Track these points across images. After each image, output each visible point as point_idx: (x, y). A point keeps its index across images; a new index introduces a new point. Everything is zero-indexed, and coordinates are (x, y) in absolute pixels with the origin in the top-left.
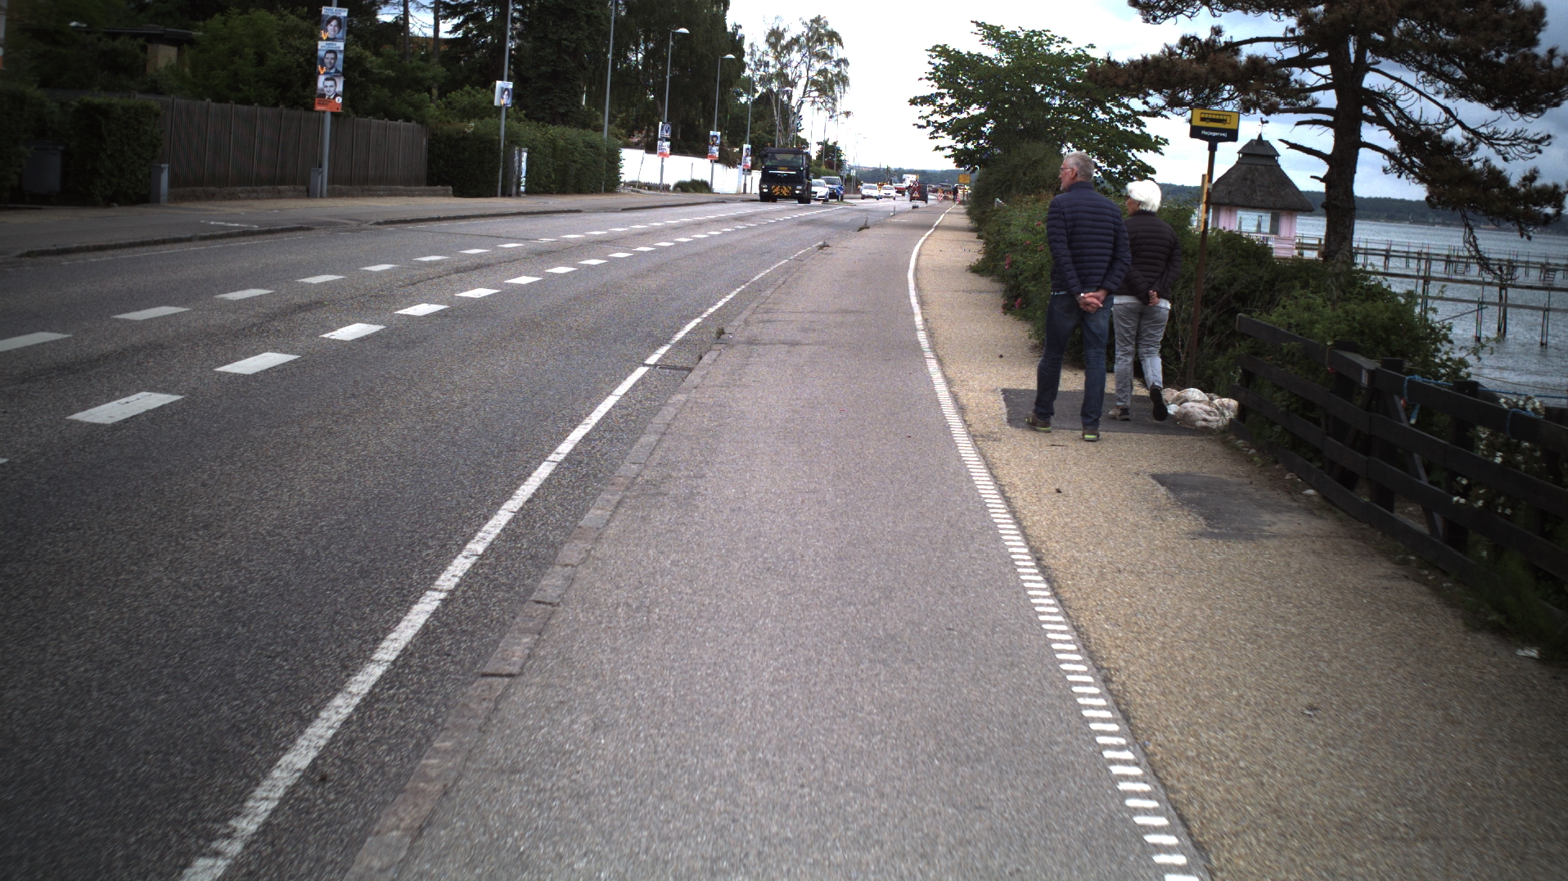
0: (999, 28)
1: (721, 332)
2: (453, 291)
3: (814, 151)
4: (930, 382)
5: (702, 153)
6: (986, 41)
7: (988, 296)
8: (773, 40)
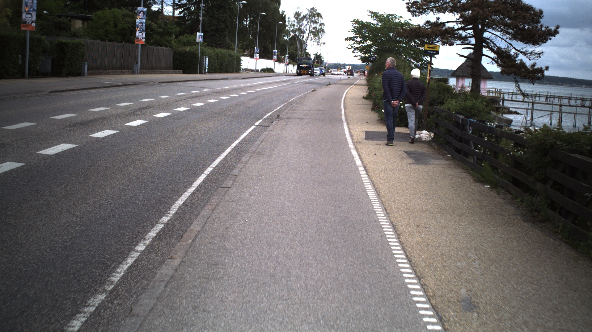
0: (377, 13)
1: (278, 116)
2: (190, 104)
3: (312, 57)
4: (343, 129)
5: (271, 58)
7: (367, 106)
8: (297, 16)
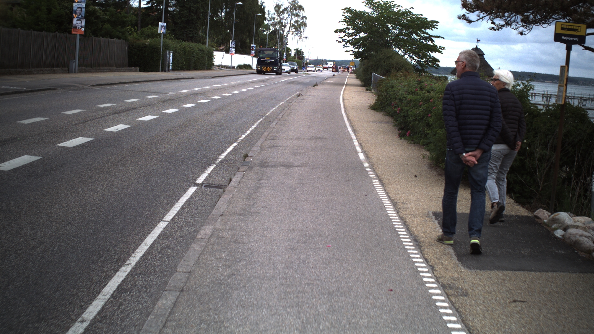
1: (246, 156)
2: (103, 128)
3: (293, 53)
6: (367, 6)
8: (277, 9)
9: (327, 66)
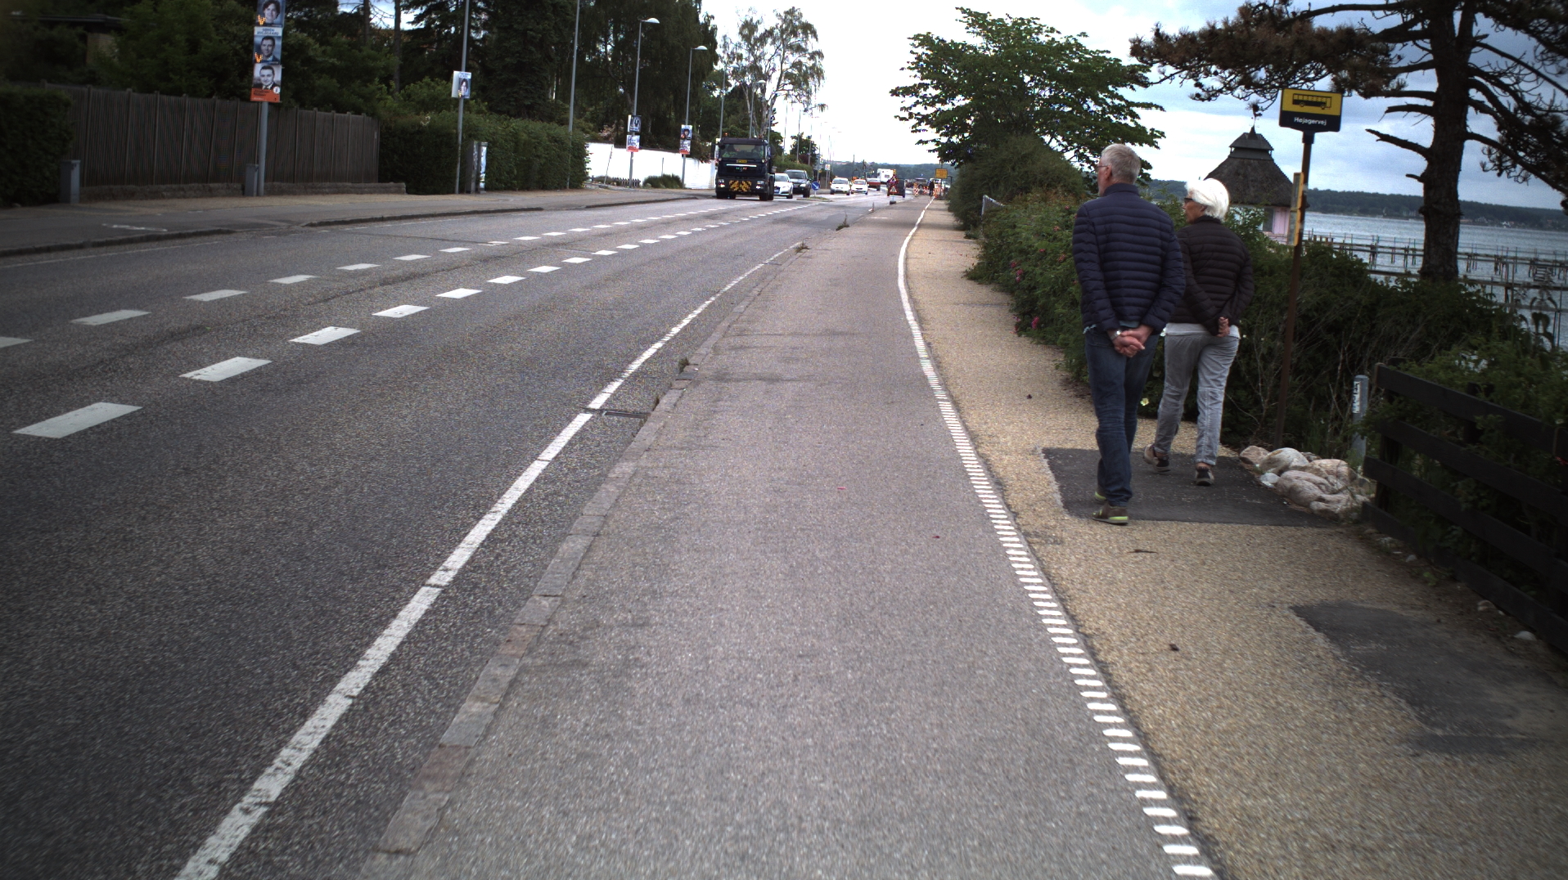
0: (985, 16)
1: (685, 363)
2: (371, 310)
3: (788, 146)
5: (674, 147)
6: (971, 29)
7: (994, 311)
8: (746, 32)
9: (878, 180)
